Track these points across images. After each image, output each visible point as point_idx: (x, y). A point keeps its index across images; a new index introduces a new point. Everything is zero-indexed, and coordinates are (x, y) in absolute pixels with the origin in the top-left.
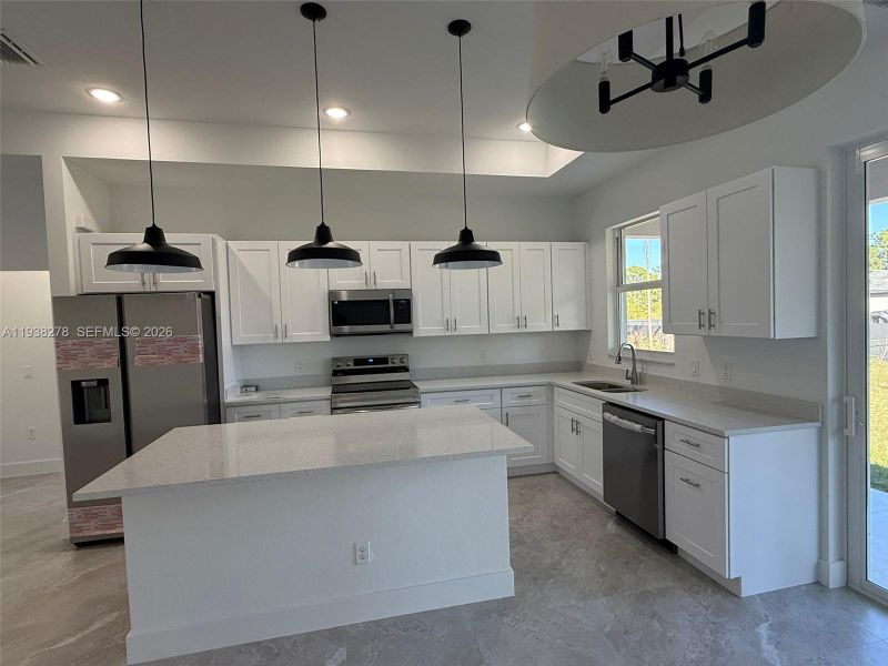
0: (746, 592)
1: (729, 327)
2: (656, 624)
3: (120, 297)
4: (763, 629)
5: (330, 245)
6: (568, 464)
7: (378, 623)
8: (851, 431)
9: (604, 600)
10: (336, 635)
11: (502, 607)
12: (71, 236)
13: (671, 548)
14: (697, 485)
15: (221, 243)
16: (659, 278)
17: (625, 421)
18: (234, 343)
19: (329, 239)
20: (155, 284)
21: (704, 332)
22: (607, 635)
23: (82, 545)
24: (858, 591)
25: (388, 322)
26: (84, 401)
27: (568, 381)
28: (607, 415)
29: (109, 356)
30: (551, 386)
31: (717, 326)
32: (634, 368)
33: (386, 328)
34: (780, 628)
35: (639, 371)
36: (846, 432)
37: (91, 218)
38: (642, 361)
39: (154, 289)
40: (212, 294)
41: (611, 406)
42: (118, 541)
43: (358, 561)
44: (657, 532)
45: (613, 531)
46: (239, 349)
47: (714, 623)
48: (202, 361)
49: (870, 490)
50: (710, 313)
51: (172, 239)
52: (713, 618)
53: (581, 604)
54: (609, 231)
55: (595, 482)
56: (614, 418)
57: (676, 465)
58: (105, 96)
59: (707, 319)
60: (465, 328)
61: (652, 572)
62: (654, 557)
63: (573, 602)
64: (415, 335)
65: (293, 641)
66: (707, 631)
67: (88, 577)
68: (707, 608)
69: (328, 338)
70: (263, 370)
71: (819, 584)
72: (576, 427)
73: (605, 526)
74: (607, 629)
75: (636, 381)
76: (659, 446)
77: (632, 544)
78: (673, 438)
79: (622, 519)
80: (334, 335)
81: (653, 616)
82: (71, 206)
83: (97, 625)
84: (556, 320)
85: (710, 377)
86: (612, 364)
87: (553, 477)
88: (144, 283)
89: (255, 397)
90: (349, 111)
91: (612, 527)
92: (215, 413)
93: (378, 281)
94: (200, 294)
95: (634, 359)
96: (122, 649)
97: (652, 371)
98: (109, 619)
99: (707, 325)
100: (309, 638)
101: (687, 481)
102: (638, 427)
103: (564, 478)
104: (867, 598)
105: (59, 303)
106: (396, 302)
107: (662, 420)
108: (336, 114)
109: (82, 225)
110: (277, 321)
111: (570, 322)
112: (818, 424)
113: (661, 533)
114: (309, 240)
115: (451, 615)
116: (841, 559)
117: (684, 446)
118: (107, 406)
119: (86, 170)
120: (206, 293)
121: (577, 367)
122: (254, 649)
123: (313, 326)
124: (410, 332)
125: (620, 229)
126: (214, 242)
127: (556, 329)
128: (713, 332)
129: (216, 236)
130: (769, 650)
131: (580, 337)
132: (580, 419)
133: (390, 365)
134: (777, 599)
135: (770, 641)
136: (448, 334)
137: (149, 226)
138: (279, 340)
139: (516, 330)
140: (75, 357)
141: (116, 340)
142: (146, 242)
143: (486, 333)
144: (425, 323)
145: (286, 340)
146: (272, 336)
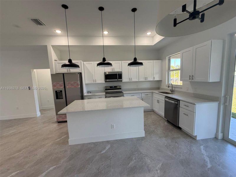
0: (198, 138)
1: (197, 79)
2: (176, 144)
3: (63, 74)
4: (202, 147)
5: (106, 62)
6: (156, 109)
7: (116, 140)
8: (227, 104)
9: (164, 138)
10: (108, 142)
11: (142, 139)
12: (53, 62)
13: (180, 128)
14: (187, 115)
15: (82, 62)
16: (180, 68)
17: (170, 100)
18: (86, 83)
19: (105, 61)
20: (70, 71)
21: (190, 80)
23: (59, 122)
24: (226, 140)
25: (117, 79)
26: (58, 95)
27: (156, 92)
28: (166, 99)
29: (62, 86)
30: (153, 93)
31: (194, 79)
32: (172, 89)
33: (117, 80)
34: (206, 147)
35: (173, 89)
36: (226, 104)
37: (57, 58)
38: (174, 87)
39: (70, 72)
41: (167, 97)
43: (112, 128)
45: (166, 124)
46: (87, 85)
47: (190, 145)
48: (79, 87)
49: (231, 118)
50: (192, 76)
51: (73, 62)
53: (159, 139)
54: (167, 58)
55: (162, 113)
56: (168, 100)
57: (182, 110)
58: (58, 32)
59: (192, 77)
60: (134, 80)
61: (175, 133)
62: (176, 130)
63: (157, 138)
64: (123, 81)
65: (100, 143)
66: (189, 146)
67: (61, 128)
68: (188, 142)
69: (104, 82)
70: (92, 89)
71: (216, 138)
72: (158, 102)
73: (164, 123)
74: (165, 145)
75: (172, 92)
76: (178, 106)
77: (171, 127)
78: (182, 104)
79: (168, 122)
80: (106, 82)
81: (176, 142)
82: (53, 55)
83: (63, 137)
84: (154, 78)
85: (191, 91)
86: (167, 88)
87: (152, 112)
88: (68, 71)
89: (90, 94)
90: (109, 32)
91: (166, 123)
92: (82, 98)
93: (115, 70)
95: (172, 87)
97: (176, 89)
98: (65, 136)
99: (191, 79)
100: (103, 142)
101: (185, 114)
102: (173, 102)
103: (155, 112)
105: (52, 75)
106: (119, 74)
107: (179, 100)
108: (106, 33)
109: (55, 59)
110: (94, 79)
111: (157, 78)
112: (219, 102)
113: (178, 125)
114: (101, 61)
115: (132, 140)
116: (222, 133)
117: (184, 106)
118: (62, 96)
120: (80, 73)
121: (158, 88)
122: (92, 144)
123: (101, 79)
124: (122, 81)
125: (170, 57)
127: (154, 80)
128: (193, 81)
130: (203, 151)
131: (159, 82)
132: (159, 100)
133: (117, 88)
134: (205, 141)
135: (204, 150)
136: (130, 81)
137: (69, 59)
138: (94, 83)
139: (145, 80)
140: (56, 86)
141: (63, 82)
142: (68, 62)
143: (138, 81)
144: (125, 79)
145: (96, 83)
146: (93, 82)
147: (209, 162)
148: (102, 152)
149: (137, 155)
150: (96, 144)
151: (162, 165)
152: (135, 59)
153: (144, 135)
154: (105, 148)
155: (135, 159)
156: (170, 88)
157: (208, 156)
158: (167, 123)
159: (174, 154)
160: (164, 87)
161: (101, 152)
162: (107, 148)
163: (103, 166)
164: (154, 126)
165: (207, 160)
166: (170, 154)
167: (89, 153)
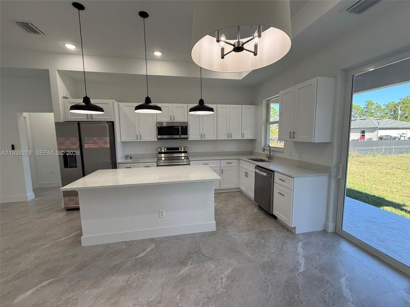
0: (297, 232)
2: (263, 241)
3: (79, 123)
4: (300, 244)
6: (243, 188)
7: (167, 237)
9: (247, 233)
10: (152, 240)
11: (211, 234)
12: (61, 100)
13: (275, 217)
14: (283, 195)
15: (116, 104)
17: (261, 172)
18: (122, 141)
20: (92, 118)
21: (291, 140)
22: (245, 244)
23: (69, 210)
25: (179, 134)
26: (67, 161)
27: (246, 158)
28: (256, 170)
29: (75, 144)
30: (239, 160)
32: (270, 153)
33: (178, 136)
34: (306, 244)
36: (338, 177)
37: (68, 93)
39: (91, 120)
40: (113, 123)
41: (258, 167)
42: (78, 209)
43: (161, 216)
44: (270, 211)
46: (124, 143)
48: (109, 147)
49: (345, 197)
50: (294, 132)
52: (283, 240)
53: (238, 234)
54: (264, 101)
55: (252, 194)
56: (258, 171)
57: (277, 188)
60: (208, 137)
63: (236, 233)
64: (189, 139)
65: (138, 242)
66: (280, 244)
67: (71, 220)
68: (282, 237)
70: (132, 151)
71: (325, 231)
72: (247, 175)
73: (253, 210)
74: (246, 241)
75: (270, 158)
76: (272, 181)
77: (262, 216)
78: (277, 179)
79: (260, 208)
80: (158, 139)
81: (263, 238)
82: (60, 89)
83: (72, 235)
84: (243, 135)
85: (295, 157)
86: (261, 152)
88: (88, 118)
89: (129, 161)
90: (163, 54)
92: (114, 165)
93: (175, 119)
94: (108, 122)
95: (270, 150)
96: (80, 242)
98: (76, 233)
100: (143, 241)
101: (280, 193)
102: (265, 174)
103: (242, 193)
104: (341, 236)
105: (56, 124)
106: (182, 127)
107: (274, 171)
109: (65, 96)
110: (137, 133)
111: (248, 136)
112: (329, 174)
115: (193, 236)
116: (334, 222)
117: (280, 181)
118: (76, 162)
119: (65, 75)
120: (110, 122)
122: (124, 243)
123: (152, 135)
124: (187, 138)
125: (269, 100)
126: (113, 103)
128: (294, 140)
129: (114, 101)
130: (300, 250)
132: (248, 172)
133: (180, 150)
134: (309, 235)
135: (301, 248)
136: (202, 139)
137: (85, 96)
138: (138, 140)
139: (227, 139)
140: (63, 144)
141: (78, 138)
142: (83, 102)
143: (216, 139)
144: (193, 135)
145: (141, 140)
146: (136, 138)
147: (303, 264)
148: (139, 255)
149: (195, 258)
150: (130, 244)
151: (231, 272)
152: (201, 102)
153: (214, 229)
154: (144, 250)
155: (192, 264)
156: (267, 152)
157: (304, 257)
158: (258, 209)
159: (255, 254)
160: (259, 150)
161: (137, 255)
162: (149, 249)
163: (136, 276)
164: (235, 215)
165: (302, 261)
166: (249, 255)
167: (115, 257)
